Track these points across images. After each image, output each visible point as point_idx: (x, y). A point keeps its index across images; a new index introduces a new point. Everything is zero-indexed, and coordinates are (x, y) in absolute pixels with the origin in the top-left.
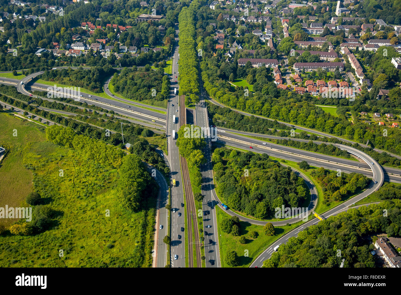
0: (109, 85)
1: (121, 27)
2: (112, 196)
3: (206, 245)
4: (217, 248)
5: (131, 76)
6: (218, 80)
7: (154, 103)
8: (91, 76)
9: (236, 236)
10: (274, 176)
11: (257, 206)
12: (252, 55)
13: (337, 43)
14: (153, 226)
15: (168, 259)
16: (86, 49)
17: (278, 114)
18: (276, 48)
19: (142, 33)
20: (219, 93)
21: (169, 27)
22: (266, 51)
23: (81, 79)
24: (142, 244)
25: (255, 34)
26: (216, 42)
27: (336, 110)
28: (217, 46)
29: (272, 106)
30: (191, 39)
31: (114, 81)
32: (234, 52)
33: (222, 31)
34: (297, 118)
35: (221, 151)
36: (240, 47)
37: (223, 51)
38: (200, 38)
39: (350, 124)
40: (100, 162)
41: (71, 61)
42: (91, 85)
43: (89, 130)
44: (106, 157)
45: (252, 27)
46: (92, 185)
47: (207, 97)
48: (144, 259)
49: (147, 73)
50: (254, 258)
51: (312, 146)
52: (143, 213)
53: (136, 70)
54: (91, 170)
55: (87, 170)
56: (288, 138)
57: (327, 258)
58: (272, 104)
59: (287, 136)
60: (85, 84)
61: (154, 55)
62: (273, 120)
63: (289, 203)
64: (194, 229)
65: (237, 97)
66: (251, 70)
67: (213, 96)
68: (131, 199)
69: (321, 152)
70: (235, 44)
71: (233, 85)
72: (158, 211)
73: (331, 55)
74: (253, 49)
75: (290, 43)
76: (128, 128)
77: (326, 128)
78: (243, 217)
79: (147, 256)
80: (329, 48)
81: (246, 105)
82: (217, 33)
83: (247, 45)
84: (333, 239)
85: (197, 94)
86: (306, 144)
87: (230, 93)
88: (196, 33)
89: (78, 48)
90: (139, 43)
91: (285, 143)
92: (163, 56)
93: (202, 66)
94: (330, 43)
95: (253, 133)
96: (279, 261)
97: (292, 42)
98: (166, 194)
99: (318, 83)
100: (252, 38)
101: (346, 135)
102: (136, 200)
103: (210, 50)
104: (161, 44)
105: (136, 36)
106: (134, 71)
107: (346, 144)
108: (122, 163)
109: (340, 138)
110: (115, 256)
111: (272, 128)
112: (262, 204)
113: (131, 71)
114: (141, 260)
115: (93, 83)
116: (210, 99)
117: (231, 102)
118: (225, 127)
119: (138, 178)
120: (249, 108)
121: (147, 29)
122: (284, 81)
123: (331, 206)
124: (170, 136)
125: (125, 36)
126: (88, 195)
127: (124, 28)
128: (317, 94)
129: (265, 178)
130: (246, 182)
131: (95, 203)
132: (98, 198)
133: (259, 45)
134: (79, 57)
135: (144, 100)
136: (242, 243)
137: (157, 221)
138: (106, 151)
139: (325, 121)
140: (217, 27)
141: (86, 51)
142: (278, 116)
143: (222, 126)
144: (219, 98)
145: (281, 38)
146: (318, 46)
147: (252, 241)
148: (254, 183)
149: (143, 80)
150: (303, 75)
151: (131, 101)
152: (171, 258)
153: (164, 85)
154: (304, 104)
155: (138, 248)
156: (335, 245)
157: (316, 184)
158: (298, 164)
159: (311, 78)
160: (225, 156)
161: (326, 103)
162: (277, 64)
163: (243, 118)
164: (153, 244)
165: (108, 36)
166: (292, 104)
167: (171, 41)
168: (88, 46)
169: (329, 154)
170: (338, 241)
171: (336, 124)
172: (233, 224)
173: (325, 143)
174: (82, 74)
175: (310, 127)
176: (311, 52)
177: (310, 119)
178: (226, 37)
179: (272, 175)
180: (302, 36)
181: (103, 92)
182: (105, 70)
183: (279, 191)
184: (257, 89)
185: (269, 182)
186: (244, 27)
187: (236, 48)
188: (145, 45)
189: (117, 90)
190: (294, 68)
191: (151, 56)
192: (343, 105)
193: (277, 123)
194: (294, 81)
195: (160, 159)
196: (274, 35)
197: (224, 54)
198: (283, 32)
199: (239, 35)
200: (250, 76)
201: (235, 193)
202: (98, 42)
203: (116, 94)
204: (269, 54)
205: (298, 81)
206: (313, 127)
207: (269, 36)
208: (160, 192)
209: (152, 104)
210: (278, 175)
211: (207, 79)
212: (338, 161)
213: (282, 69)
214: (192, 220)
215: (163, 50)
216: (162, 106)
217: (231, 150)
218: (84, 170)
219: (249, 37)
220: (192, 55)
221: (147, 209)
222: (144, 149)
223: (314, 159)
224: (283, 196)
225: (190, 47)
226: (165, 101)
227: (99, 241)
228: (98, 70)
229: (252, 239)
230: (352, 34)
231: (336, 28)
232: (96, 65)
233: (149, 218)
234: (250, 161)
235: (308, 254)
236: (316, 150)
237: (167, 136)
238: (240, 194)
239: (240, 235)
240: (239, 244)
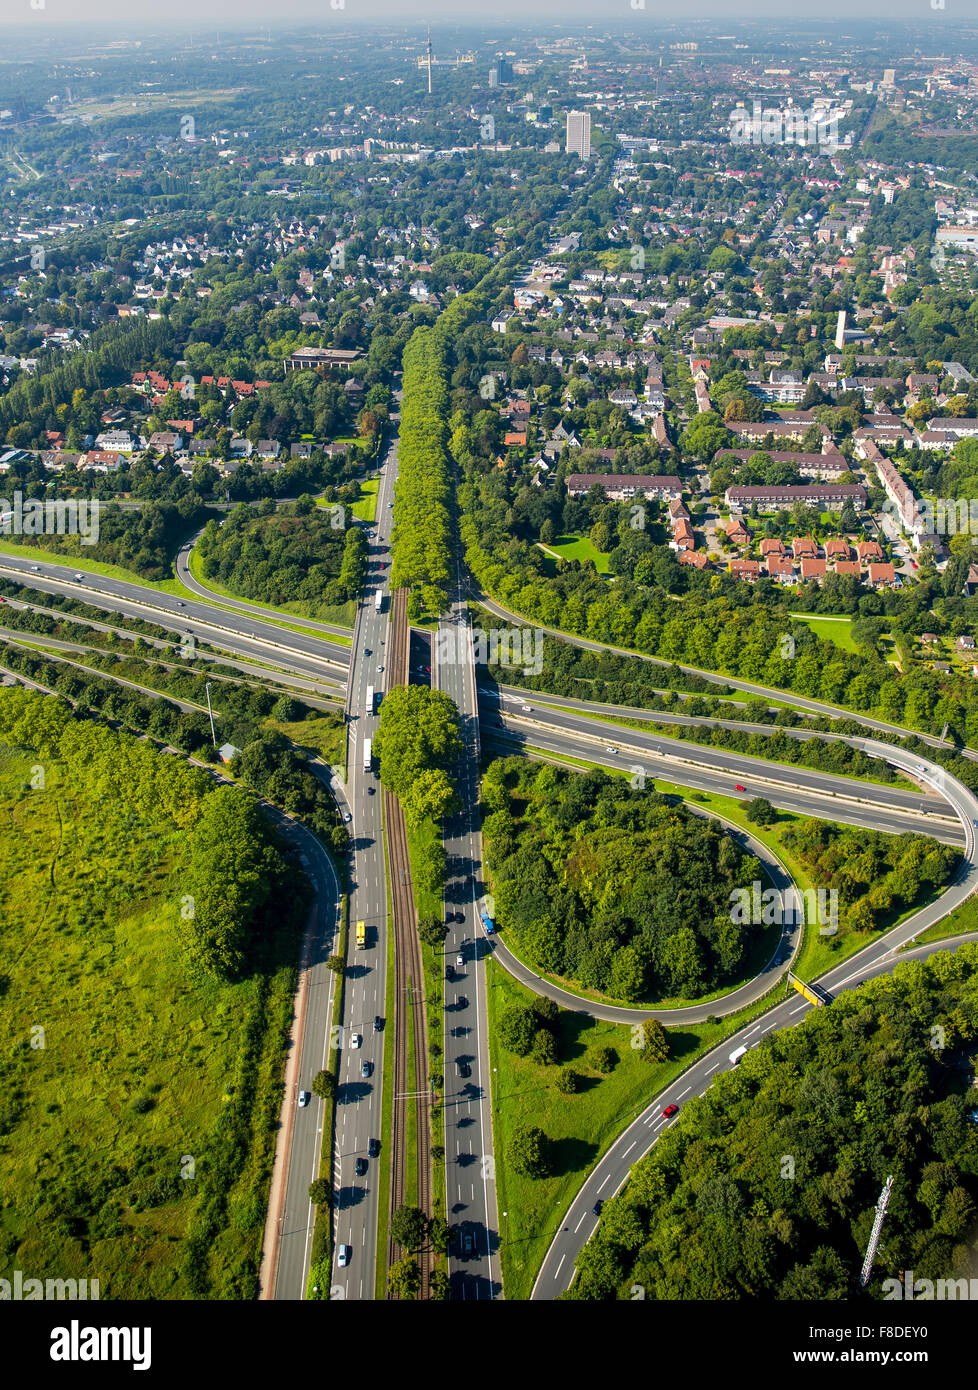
0: (191, 558)
1: (241, 385)
2: (165, 926)
3: (451, 1100)
4: (484, 1109)
5: (253, 532)
6: (506, 539)
7: (318, 612)
8: (141, 531)
9: (547, 1064)
10: (667, 856)
11: (614, 959)
12: (607, 462)
13: (844, 430)
14: (285, 1033)
15: (324, 1153)
16: (138, 450)
17: (683, 644)
18: (674, 443)
19: (296, 402)
20: (508, 582)
21: (376, 382)
22: (646, 451)
23: (113, 538)
24: (244, 1099)
25: (617, 402)
26: (506, 425)
27: (849, 630)
28: (509, 438)
29: (663, 622)
30: (433, 418)
31: (205, 543)
32: (557, 455)
33: (523, 393)
34: (736, 656)
35: (508, 770)
36: (575, 440)
37: (525, 451)
38: (458, 415)
39: (893, 674)
40: (138, 806)
41: (91, 486)
42: (137, 557)
43: (114, 701)
44: (155, 795)
45: (607, 382)
46: (108, 884)
47: (474, 591)
48: (245, 1153)
49: (302, 519)
50: (604, 1145)
51: (784, 744)
52: (253, 986)
53: (270, 511)
54: (107, 833)
55: (96, 834)
56: (711, 721)
57: (836, 1150)
58: (665, 616)
59: (708, 714)
60: (121, 555)
61: (327, 466)
62: (669, 663)
63: (715, 947)
64: (415, 1042)
65: (563, 595)
66: (604, 509)
67: (491, 589)
68: (218, 942)
69: (810, 765)
70: (560, 430)
71: (551, 552)
72: (303, 976)
73: (829, 462)
74: (609, 446)
75: (714, 429)
76: (233, 695)
77: (823, 687)
78: (570, 993)
79: (258, 1142)
80: (824, 443)
81: (589, 618)
82: (510, 400)
83: (593, 433)
84: (852, 1081)
85: (442, 584)
86: (765, 739)
87: (541, 579)
88: (449, 399)
89: (116, 447)
90: (285, 431)
91: (705, 735)
92: (353, 468)
93: (463, 498)
94: (824, 429)
95: (608, 705)
96: (682, 1162)
97: (720, 425)
98: (333, 915)
99: (797, 547)
100: (607, 413)
101: (882, 709)
102: (233, 942)
103: (486, 450)
104: (351, 432)
105: (280, 409)
106: (265, 513)
107: (882, 738)
108: (200, 815)
109: (864, 719)
110: (154, 1139)
111: (664, 687)
112: (628, 953)
113: (256, 514)
114: (238, 1158)
115: (144, 552)
116: (484, 598)
117: (544, 610)
118: (524, 685)
119: (244, 867)
120: (597, 627)
121: (312, 392)
122: (699, 542)
123: (843, 948)
124: (356, 718)
125: (247, 410)
126: (93, 918)
127: (249, 388)
128: (795, 581)
129: (640, 864)
130: (581, 879)
131: (108, 948)
132: (119, 930)
133: (627, 434)
134: (114, 474)
135: (289, 604)
136: (564, 1090)
137: (298, 1012)
138: (154, 775)
139: (820, 667)
140: (509, 380)
141: (138, 453)
142: (682, 652)
143: (516, 684)
144: (509, 595)
145: (689, 413)
146: (793, 437)
147: (598, 1081)
148: (605, 881)
149: (287, 543)
150: (753, 523)
151: (253, 604)
152: (333, 1147)
153: (348, 558)
154: (758, 611)
155: (231, 1113)
156: (859, 1104)
157: (798, 873)
158: (744, 806)
159: (775, 531)
160: (521, 786)
161: (822, 607)
162: (679, 490)
163: (578, 660)
164: (281, 1096)
165: (203, 410)
166: (722, 614)
167: (378, 424)
168: (143, 439)
169: (835, 770)
170: (868, 1085)
171: (852, 675)
172: (538, 1027)
173: (821, 735)
174: (115, 525)
175: (777, 684)
176: (774, 454)
177: (775, 661)
178: (534, 410)
179: (660, 853)
180: (746, 410)
181: (172, 577)
182: (184, 512)
183: (684, 908)
184: (623, 568)
185: (651, 878)
186: (585, 382)
187: (564, 443)
188: (304, 436)
189: (213, 570)
190: (727, 501)
191: (318, 469)
192: (869, 613)
193: (679, 673)
194: (727, 541)
195: (320, 796)
196: (670, 405)
197: (527, 462)
198: (694, 395)
199: (571, 406)
200: (599, 528)
201: (546, 918)
202: (173, 430)
203: (209, 583)
204: (656, 462)
205: (738, 540)
206: (785, 683)
207: (657, 409)
208: (316, 909)
209: (313, 615)
210: (682, 852)
211: (473, 537)
212: (861, 794)
213: (692, 505)
214: (409, 1008)
215: (354, 451)
216: (341, 619)
217: (539, 767)
218: (87, 833)
219: (600, 412)
220: (435, 464)
221: (269, 970)
222: (273, 765)
223: (789, 788)
224: (694, 926)
225: (429, 442)
226: (351, 605)
227: (108, 1085)
228: (162, 511)
229: (598, 1074)
230: (883, 404)
231: (839, 383)
232: (159, 496)
233: (273, 1001)
234: (594, 803)
235: (776, 1135)
236: (797, 759)
237: (348, 719)
238: (562, 922)
239: (559, 1062)
240: (554, 1093)
